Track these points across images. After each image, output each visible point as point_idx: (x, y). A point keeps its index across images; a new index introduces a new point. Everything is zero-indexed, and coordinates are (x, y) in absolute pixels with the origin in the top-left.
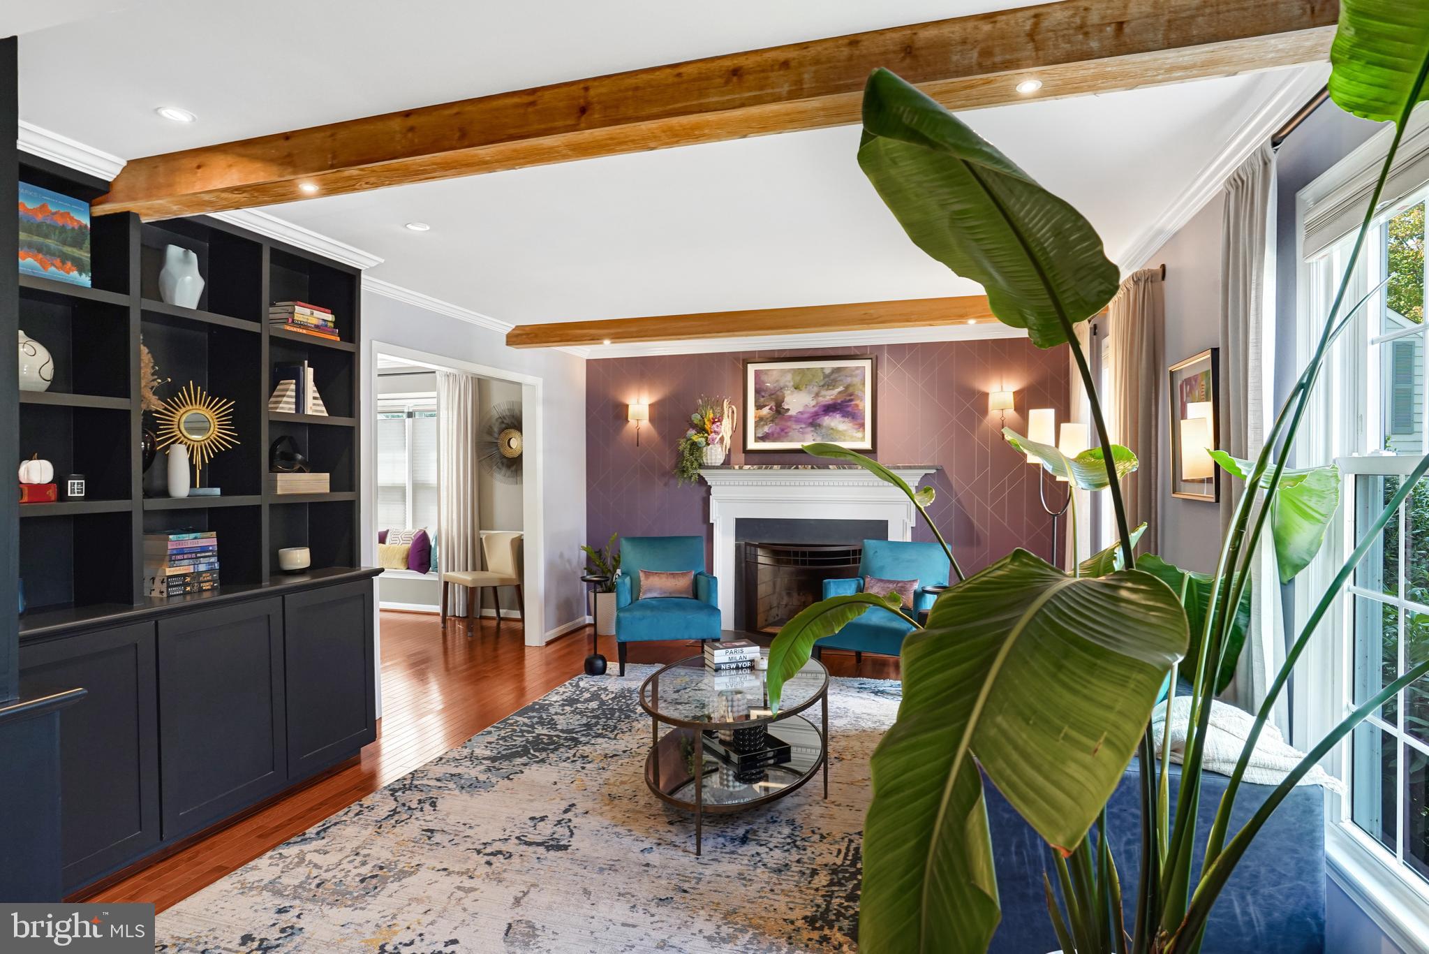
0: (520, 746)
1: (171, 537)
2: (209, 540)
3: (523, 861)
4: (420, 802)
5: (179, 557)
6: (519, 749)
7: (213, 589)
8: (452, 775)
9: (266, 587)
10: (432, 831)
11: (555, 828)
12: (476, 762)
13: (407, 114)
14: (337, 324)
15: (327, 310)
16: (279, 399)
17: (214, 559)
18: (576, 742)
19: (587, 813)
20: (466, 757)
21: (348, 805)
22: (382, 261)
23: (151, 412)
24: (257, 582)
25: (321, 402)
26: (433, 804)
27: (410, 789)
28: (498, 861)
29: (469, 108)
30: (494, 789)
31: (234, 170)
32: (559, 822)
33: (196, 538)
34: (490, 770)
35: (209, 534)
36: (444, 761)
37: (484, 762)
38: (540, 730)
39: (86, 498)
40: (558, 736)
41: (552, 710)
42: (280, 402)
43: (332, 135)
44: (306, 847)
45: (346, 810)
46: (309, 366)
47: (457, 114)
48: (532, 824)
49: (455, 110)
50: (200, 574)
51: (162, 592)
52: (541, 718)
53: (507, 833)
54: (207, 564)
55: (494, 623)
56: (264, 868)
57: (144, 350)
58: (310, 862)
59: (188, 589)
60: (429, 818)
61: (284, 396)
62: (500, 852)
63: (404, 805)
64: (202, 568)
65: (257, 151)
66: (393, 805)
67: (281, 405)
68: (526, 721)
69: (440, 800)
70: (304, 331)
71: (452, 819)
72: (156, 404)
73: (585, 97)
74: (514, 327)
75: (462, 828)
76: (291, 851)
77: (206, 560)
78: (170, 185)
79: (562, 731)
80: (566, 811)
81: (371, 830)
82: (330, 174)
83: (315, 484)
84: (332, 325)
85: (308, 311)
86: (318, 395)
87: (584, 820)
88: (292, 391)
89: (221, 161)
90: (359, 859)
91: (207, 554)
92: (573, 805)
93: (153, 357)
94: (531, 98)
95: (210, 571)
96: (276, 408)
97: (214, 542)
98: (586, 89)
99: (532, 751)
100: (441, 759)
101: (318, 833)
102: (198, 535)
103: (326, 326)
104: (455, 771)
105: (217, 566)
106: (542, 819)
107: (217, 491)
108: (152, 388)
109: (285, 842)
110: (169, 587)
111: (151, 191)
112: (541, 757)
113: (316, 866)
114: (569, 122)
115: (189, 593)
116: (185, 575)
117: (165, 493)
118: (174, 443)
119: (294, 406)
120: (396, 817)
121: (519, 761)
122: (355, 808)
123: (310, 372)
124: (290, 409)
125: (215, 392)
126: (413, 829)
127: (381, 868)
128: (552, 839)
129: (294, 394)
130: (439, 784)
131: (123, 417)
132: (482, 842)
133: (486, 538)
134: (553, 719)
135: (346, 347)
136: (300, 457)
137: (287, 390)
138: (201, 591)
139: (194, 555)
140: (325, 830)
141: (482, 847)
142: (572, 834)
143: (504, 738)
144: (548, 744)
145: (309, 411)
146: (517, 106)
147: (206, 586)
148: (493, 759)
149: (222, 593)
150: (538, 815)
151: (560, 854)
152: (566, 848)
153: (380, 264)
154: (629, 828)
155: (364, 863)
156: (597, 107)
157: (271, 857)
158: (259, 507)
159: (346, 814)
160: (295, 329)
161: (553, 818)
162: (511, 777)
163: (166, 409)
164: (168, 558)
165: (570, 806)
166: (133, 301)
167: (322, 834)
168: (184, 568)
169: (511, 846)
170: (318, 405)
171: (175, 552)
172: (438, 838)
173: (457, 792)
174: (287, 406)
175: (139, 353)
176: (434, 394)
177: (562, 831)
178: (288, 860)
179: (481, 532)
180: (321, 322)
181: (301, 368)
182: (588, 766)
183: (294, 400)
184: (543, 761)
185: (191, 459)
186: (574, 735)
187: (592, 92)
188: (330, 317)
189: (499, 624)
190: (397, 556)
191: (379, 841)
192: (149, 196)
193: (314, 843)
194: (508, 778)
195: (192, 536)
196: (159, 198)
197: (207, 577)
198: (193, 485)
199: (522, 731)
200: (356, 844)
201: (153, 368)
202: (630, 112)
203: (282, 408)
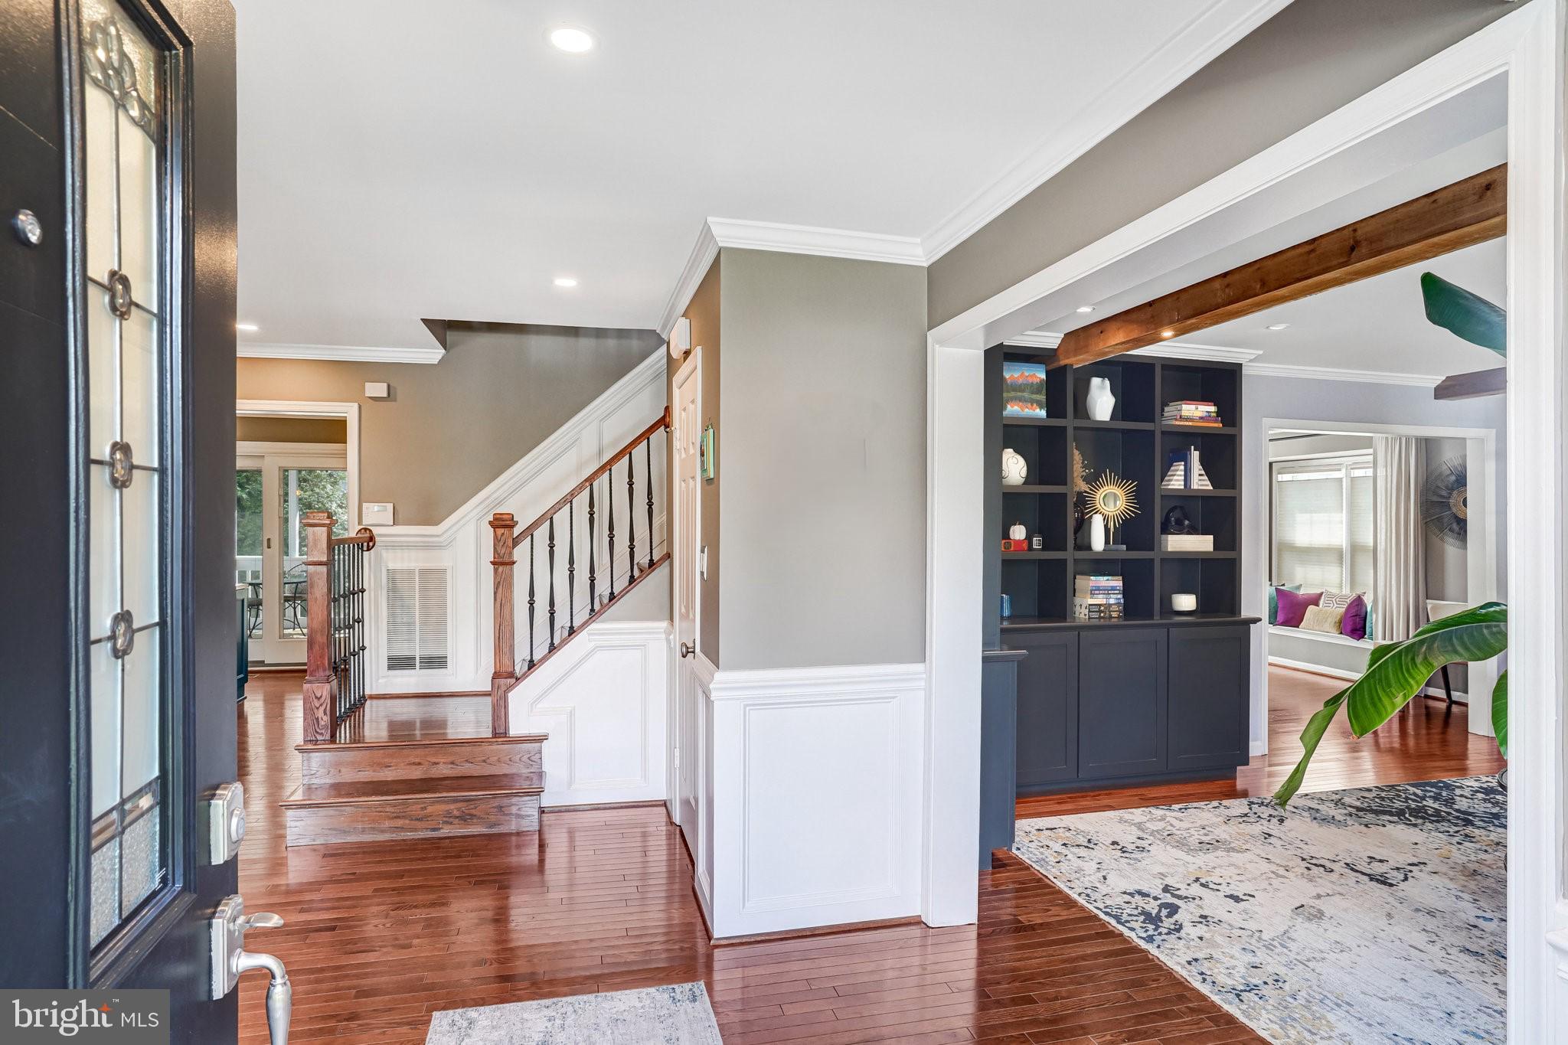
0: (1396, 808)
1: (1092, 578)
2: (1117, 582)
3: (1342, 878)
4: (1270, 815)
5: (1097, 592)
6: (1394, 810)
7: (1119, 617)
8: (1310, 808)
9: (1157, 620)
10: (1270, 835)
11: (1390, 870)
12: (1340, 806)
13: (1225, 275)
14: (1218, 413)
15: (1210, 404)
16: (1171, 478)
17: (1120, 596)
18: (1468, 823)
19: (1434, 872)
20: (1332, 800)
21: (1211, 801)
22: (1261, 352)
23: (1082, 493)
24: (1151, 617)
25: (1206, 478)
26: (1281, 821)
27: (1266, 806)
28: (1318, 870)
29: (1269, 263)
30: (1347, 828)
31: (1121, 331)
32: (1398, 868)
33: (1108, 580)
34: (1351, 816)
35: (1117, 578)
36: (1309, 797)
37: (1349, 808)
38: (1430, 803)
39: (1043, 549)
40: (1449, 814)
41: (1458, 792)
42: (1171, 480)
43: (1178, 298)
44: (1168, 813)
45: (1208, 802)
46: (1195, 450)
47: (1259, 269)
48: (1368, 860)
49: (1257, 266)
50: (1110, 605)
51: (1085, 615)
52: (1440, 794)
53: (1338, 858)
54: (1115, 599)
55: (1443, 706)
56: (1138, 814)
57: (1076, 452)
58: (1168, 822)
59: (1102, 615)
60: (1274, 827)
61: (1174, 475)
62: (1323, 866)
63: (1255, 813)
64: (1112, 601)
65: (1134, 316)
66: (1246, 810)
67: (1172, 483)
68: (1419, 792)
69: (1289, 820)
70: (1190, 424)
71: (1293, 834)
72: (1083, 486)
73: (1354, 237)
74: (1444, 378)
75: (1299, 842)
76: (1158, 812)
77: (1115, 596)
78: (1086, 346)
79: (1457, 811)
80: (1412, 864)
81: (1221, 819)
82: (1177, 325)
83: (1202, 543)
84: (1215, 415)
85: (1193, 407)
86: (1203, 472)
87: (1426, 876)
88: (1181, 470)
89: (1114, 325)
90: (1203, 831)
91: (1116, 592)
92: (1423, 863)
93: (1082, 456)
94: (1311, 247)
95: (1118, 604)
96: (1168, 485)
97: (1120, 583)
98: (1355, 230)
99: (1407, 815)
100: (1307, 795)
101: (1180, 809)
102: (1110, 578)
103: (1210, 416)
104: (1317, 807)
105: (1122, 601)
106: (1381, 861)
107: (1124, 547)
108: (1082, 476)
109: (1156, 806)
110: (1089, 611)
111: (1077, 351)
112: (1414, 822)
113: (1172, 825)
114: (1342, 260)
115: (1102, 618)
116: (1100, 605)
117: (1089, 548)
118: (1096, 513)
119: (1183, 483)
120: (1245, 819)
121: (1388, 817)
122: (1215, 803)
123: (1195, 455)
124: (1180, 485)
125: (1125, 476)
126: (1257, 829)
127: (1218, 841)
128: (1381, 876)
129: (1183, 473)
130: (1294, 810)
131: (1063, 497)
132: (1311, 855)
133: (1432, 608)
134: (1453, 799)
135: (1229, 431)
136: (1187, 522)
137: (1177, 470)
138: (1111, 617)
139: (1106, 592)
140: (1186, 809)
141: (1308, 858)
142: (1405, 879)
143: (1383, 799)
144: (1432, 815)
145: (1195, 486)
146: (1301, 255)
147: (1114, 615)
148: (1359, 809)
149: (1125, 620)
150: (1378, 857)
151: (1382, 886)
152: (1391, 885)
153: (1259, 355)
155: (1206, 835)
156: (1364, 244)
157: (1143, 811)
158: (1152, 560)
159: (1206, 805)
160: (1182, 423)
161: (1393, 864)
162: (1369, 826)
163: (1091, 490)
164: (1089, 592)
165: (1419, 862)
166: (1069, 422)
167: (1183, 810)
168: (1100, 600)
169: (1336, 866)
170: (1204, 480)
171: (1094, 588)
172: (1272, 840)
173: (1309, 820)
174: (1175, 481)
175: (1073, 454)
176: (1371, 451)
177: (1396, 874)
178: (1154, 816)
179: (1428, 601)
180: (1205, 414)
181: (1188, 453)
182: (1467, 844)
183: (1183, 478)
184: (1415, 825)
185: (1106, 526)
186: (1470, 818)
187: (1359, 232)
188: (1213, 409)
189: (1449, 708)
190: (1329, 620)
191: (1224, 827)
192: (1075, 356)
193: (1175, 813)
194: (1366, 826)
195: (1106, 578)
196: (1081, 355)
197: (1115, 608)
198: (1107, 542)
199: (1407, 798)
200: (1205, 823)
201: (1083, 463)
202: (1392, 242)
203: (1173, 485)
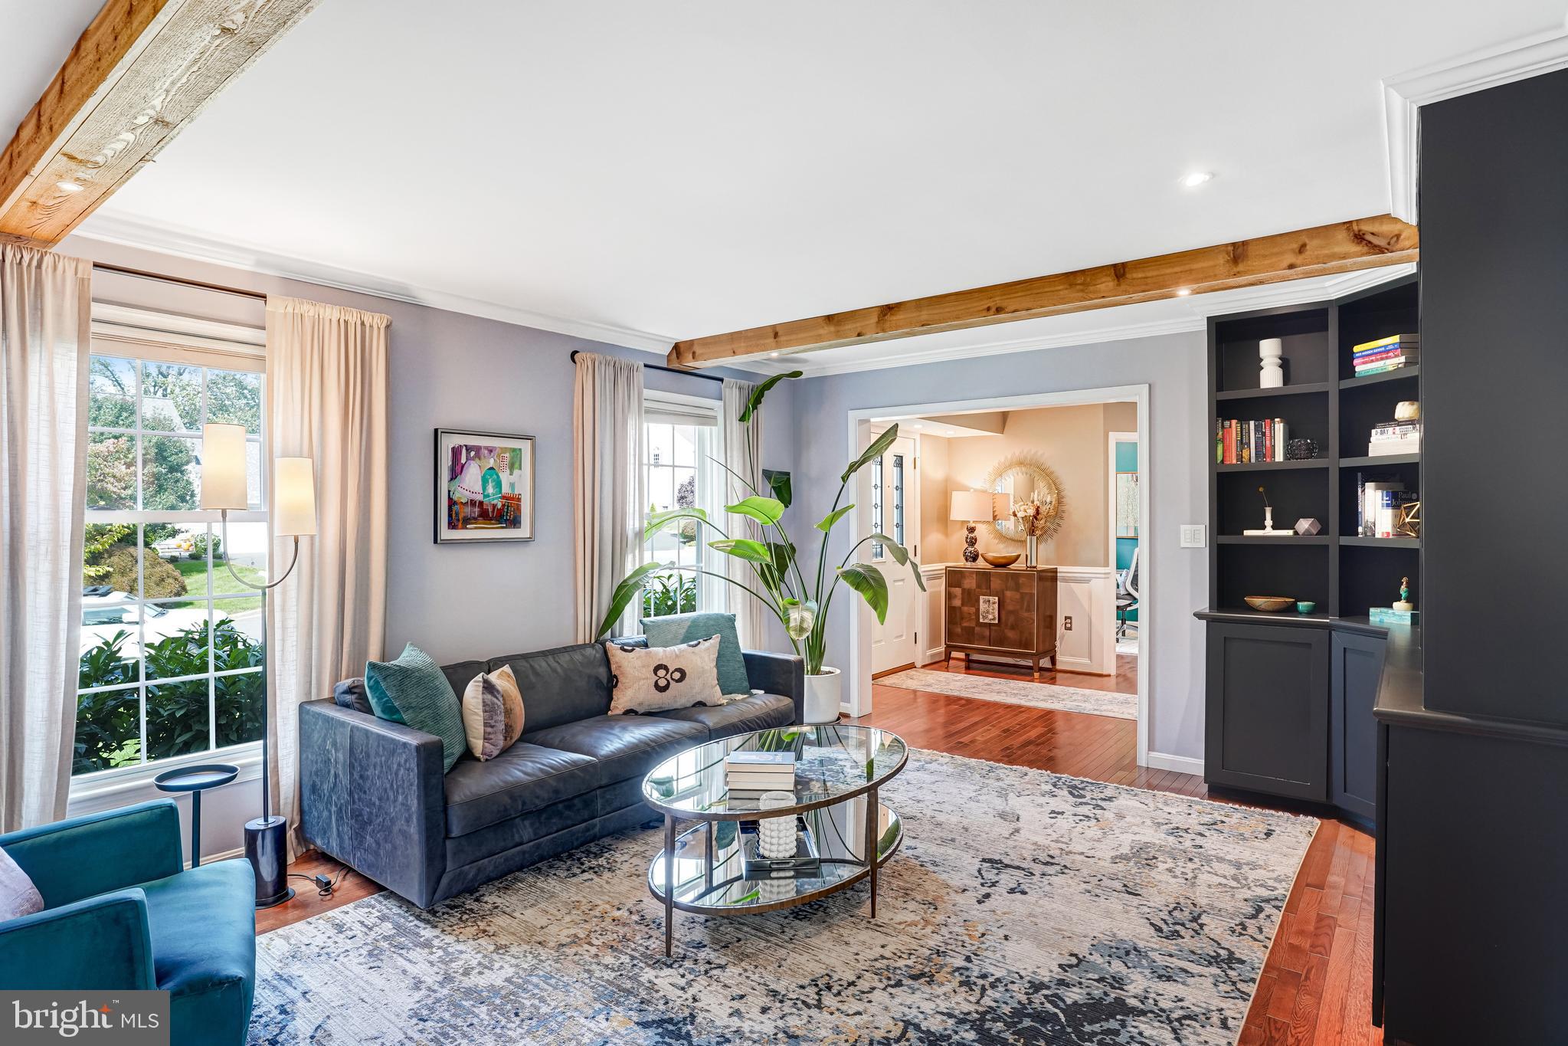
3: (1021, 855)
11: (996, 879)
19: (964, 890)
28: (1043, 857)
32: (994, 884)
48: (1022, 886)
53: (1044, 881)
62: (1045, 864)
80: (987, 896)
87: (966, 882)
92: (979, 902)
106: (1012, 891)
128: (998, 869)
132: (1067, 875)
141: (1065, 871)
142: (979, 871)
150: (1018, 896)
151: (987, 856)
152: (984, 860)
154: (923, 868)
161: (1002, 889)
165: (983, 902)
169: (1038, 869)
177: (991, 875)
